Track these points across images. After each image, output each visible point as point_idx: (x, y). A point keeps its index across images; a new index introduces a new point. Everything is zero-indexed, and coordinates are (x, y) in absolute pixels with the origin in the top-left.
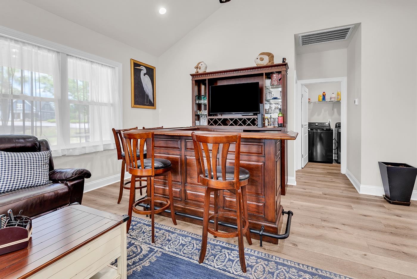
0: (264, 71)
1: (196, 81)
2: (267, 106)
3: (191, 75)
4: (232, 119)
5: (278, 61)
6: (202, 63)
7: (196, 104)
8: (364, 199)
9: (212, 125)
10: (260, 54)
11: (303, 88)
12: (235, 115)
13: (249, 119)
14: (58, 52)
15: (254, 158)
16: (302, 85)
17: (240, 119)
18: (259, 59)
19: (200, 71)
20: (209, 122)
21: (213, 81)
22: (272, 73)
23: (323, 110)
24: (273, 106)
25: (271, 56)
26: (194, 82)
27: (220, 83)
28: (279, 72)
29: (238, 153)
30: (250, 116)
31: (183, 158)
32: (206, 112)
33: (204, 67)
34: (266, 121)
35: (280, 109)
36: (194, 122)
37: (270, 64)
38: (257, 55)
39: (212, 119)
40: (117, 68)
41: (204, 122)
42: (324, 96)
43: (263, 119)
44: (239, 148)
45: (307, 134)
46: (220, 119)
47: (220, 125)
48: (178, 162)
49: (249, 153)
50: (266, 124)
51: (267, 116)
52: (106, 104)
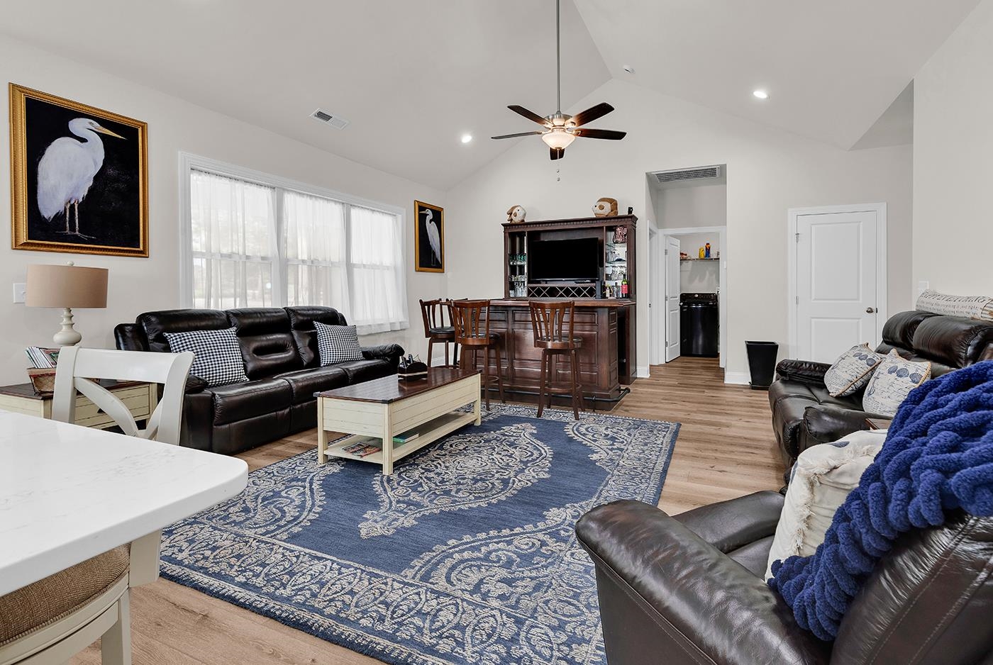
0: (605, 224)
1: (510, 234)
2: (609, 270)
3: (503, 225)
4: (561, 288)
5: (622, 211)
6: (519, 208)
7: (510, 266)
8: (728, 387)
9: (533, 296)
10: (600, 200)
11: (667, 241)
12: (566, 282)
13: (585, 288)
14: (343, 203)
15: (588, 328)
16: (666, 236)
17: (573, 288)
18: (597, 207)
19: (517, 220)
20: (529, 292)
21: (534, 236)
22: (616, 226)
23: (707, 273)
24: (618, 270)
25: (614, 203)
26: (507, 235)
27: (545, 238)
28: (623, 226)
29: (572, 323)
30: (588, 284)
31: (511, 332)
32: (524, 278)
33: (522, 215)
34: (608, 291)
35: (624, 275)
36: (507, 293)
37: (612, 215)
38: (595, 201)
39: (533, 288)
40: (399, 217)
41: (522, 292)
42: (708, 250)
43: (604, 288)
44: (573, 317)
45: (678, 312)
46: (544, 288)
47: (544, 296)
48: (504, 335)
49: (583, 323)
50: (608, 295)
51: (608, 283)
52: (388, 268)
